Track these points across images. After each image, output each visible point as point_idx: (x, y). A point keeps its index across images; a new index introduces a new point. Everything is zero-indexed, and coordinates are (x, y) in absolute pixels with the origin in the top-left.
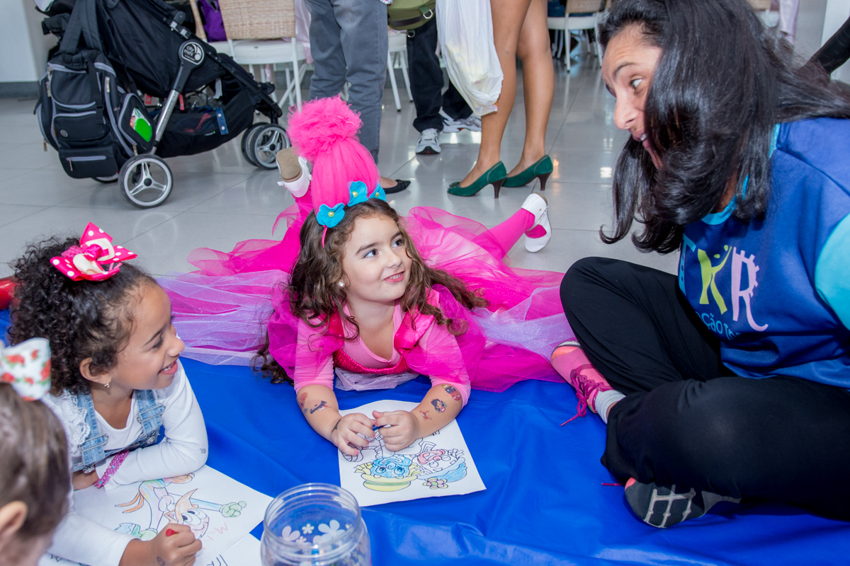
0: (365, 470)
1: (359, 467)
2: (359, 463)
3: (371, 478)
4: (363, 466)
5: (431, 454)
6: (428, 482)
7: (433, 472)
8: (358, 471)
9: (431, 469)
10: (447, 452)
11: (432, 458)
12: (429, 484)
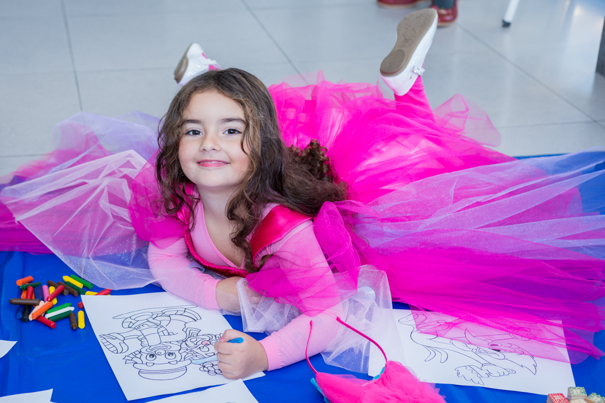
0: (135, 359)
1: (127, 358)
2: (127, 354)
3: (144, 367)
4: (132, 356)
5: (198, 340)
6: (204, 367)
7: (206, 356)
8: (128, 362)
9: (203, 354)
10: (214, 337)
11: (200, 343)
12: (205, 369)
